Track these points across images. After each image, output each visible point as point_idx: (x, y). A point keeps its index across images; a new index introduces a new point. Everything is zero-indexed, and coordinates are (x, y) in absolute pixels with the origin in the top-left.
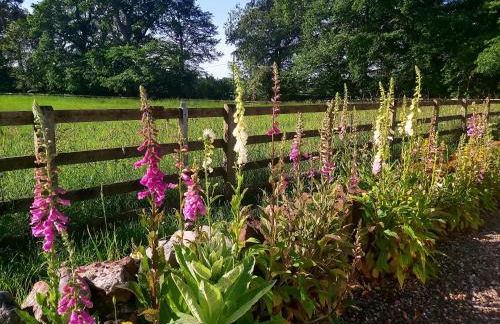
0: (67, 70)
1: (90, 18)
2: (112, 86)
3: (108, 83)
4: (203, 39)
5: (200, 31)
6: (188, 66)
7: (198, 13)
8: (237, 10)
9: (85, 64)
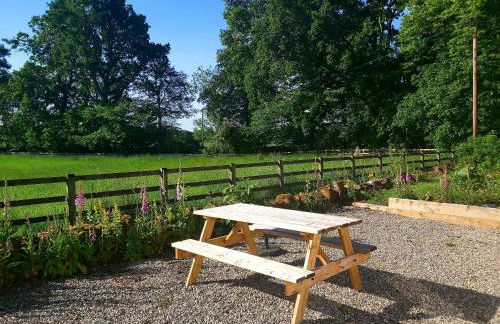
0: (45, 130)
1: (72, 81)
2: (87, 144)
3: (83, 141)
4: (179, 98)
5: (177, 90)
6: (165, 122)
7: (173, 73)
8: (200, 72)
9: (63, 123)
